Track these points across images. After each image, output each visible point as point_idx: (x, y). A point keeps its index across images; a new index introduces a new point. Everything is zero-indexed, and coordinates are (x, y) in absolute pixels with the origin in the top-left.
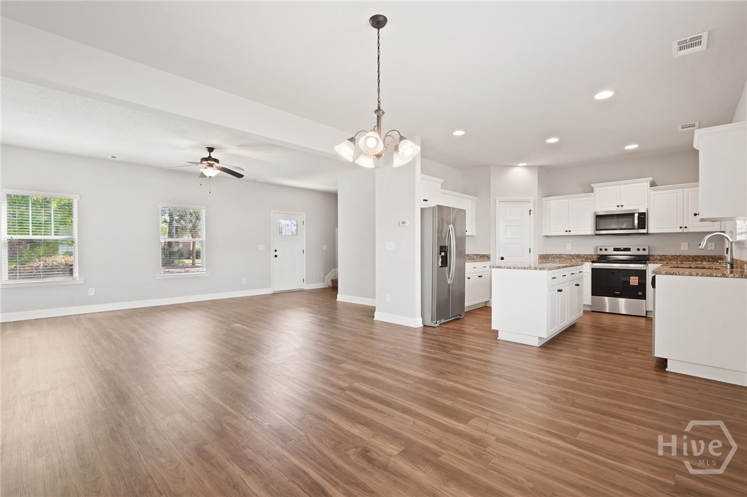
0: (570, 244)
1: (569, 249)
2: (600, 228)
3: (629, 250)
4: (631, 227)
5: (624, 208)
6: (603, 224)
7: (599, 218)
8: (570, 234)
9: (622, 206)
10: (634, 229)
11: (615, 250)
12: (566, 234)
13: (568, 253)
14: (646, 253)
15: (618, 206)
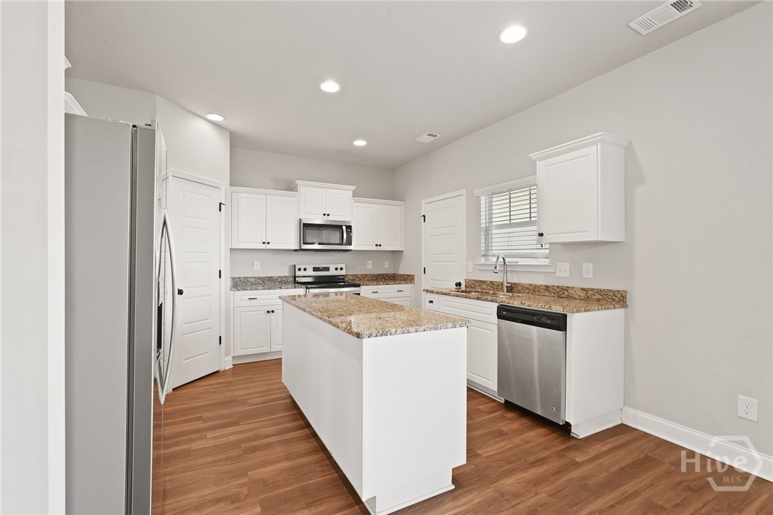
0: (259, 262)
1: (259, 269)
2: (307, 241)
3: (327, 269)
4: (338, 242)
5: (330, 218)
6: (311, 235)
7: (306, 227)
8: (268, 247)
9: (328, 215)
10: (342, 244)
11: (315, 269)
12: (263, 247)
13: (257, 276)
14: (343, 272)
15: (324, 215)
